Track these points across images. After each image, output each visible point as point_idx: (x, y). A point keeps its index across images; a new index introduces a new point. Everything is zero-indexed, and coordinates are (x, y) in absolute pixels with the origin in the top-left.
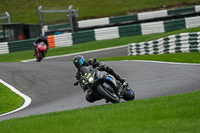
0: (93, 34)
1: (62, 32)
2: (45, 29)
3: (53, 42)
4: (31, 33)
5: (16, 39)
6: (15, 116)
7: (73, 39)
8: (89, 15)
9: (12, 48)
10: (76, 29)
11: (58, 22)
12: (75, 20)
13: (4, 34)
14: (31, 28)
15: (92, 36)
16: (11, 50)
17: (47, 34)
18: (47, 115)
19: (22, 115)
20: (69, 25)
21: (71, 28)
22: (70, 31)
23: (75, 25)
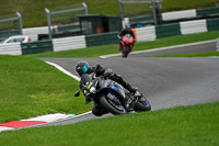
0: (178, 28)
1: (144, 25)
4: (111, 26)
5: (94, 32)
7: (157, 33)
8: (174, 6)
9: (89, 43)
10: (159, 22)
11: (140, 14)
12: (158, 12)
13: (80, 26)
14: (110, 21)
15: (178, 29)
16: (88, 44)
20: (152, 18)
21: (155, 21)
22: (153, 24)
23: (159, 17)
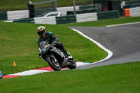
1: (135, 6)
2: (123, 4)
3: (129, 13)
4: (114, 7)
5: (103, 10)
6: (101, 65)
9: (99, 17)
13: (94, 7)
14: (113, 3)
17: (124, 7)
18: (124, 64)
19: (106, 64)
